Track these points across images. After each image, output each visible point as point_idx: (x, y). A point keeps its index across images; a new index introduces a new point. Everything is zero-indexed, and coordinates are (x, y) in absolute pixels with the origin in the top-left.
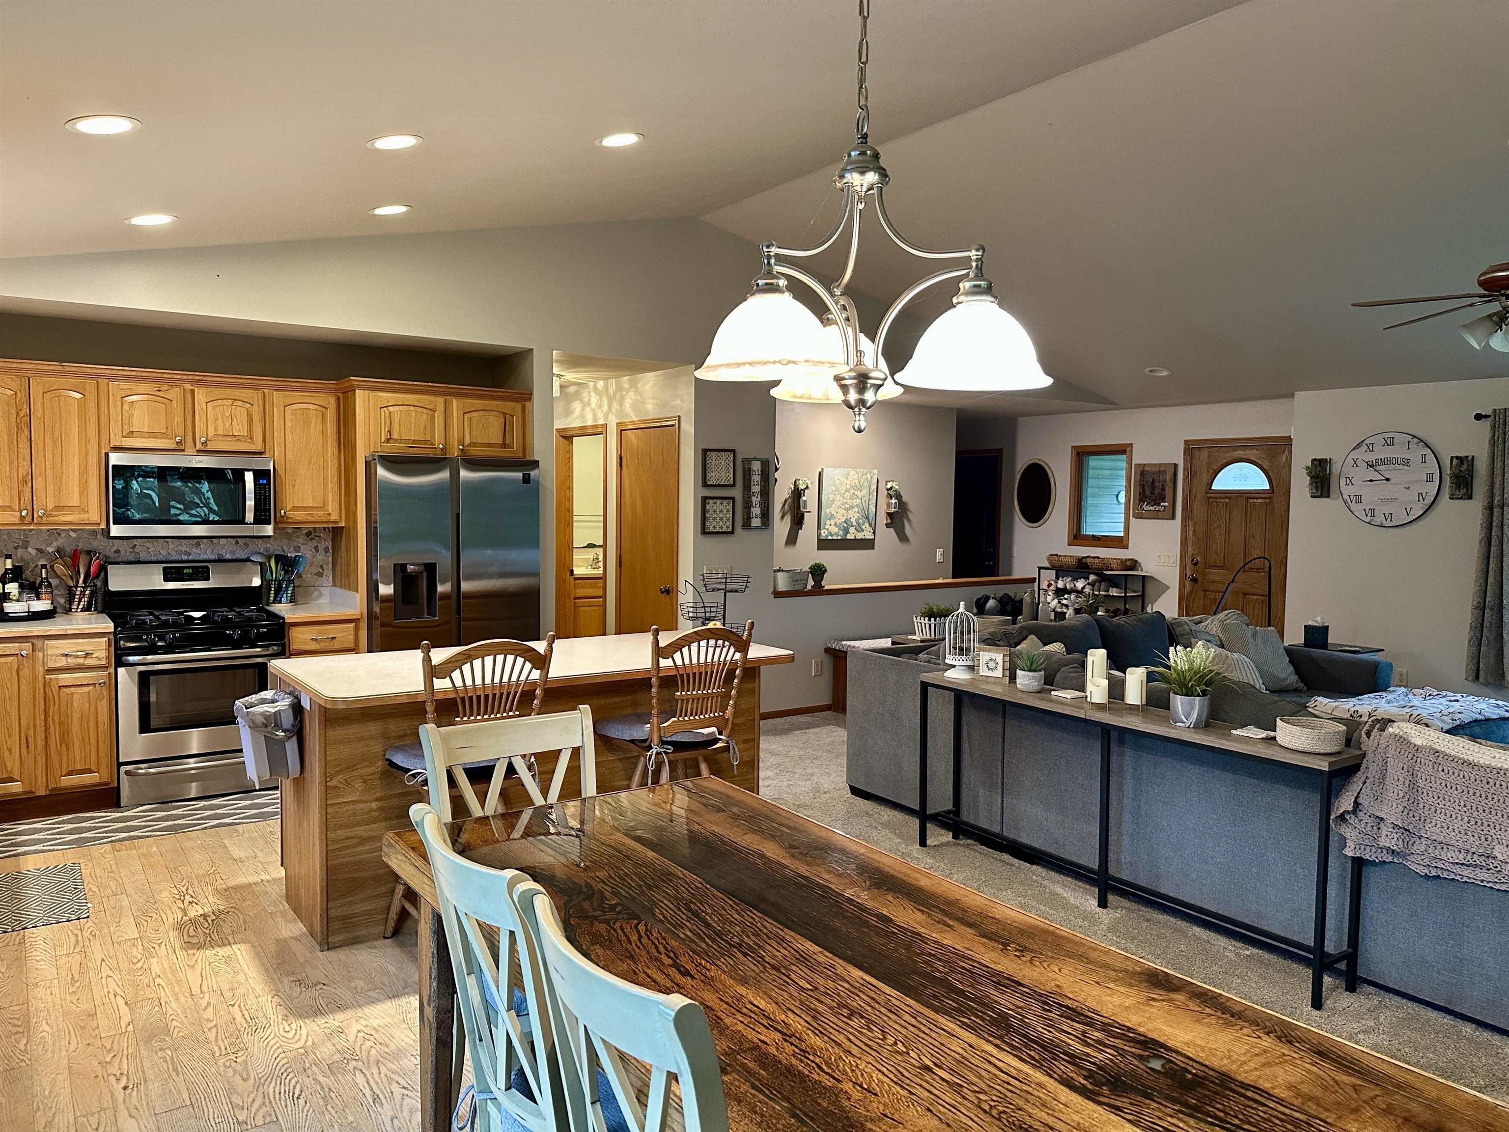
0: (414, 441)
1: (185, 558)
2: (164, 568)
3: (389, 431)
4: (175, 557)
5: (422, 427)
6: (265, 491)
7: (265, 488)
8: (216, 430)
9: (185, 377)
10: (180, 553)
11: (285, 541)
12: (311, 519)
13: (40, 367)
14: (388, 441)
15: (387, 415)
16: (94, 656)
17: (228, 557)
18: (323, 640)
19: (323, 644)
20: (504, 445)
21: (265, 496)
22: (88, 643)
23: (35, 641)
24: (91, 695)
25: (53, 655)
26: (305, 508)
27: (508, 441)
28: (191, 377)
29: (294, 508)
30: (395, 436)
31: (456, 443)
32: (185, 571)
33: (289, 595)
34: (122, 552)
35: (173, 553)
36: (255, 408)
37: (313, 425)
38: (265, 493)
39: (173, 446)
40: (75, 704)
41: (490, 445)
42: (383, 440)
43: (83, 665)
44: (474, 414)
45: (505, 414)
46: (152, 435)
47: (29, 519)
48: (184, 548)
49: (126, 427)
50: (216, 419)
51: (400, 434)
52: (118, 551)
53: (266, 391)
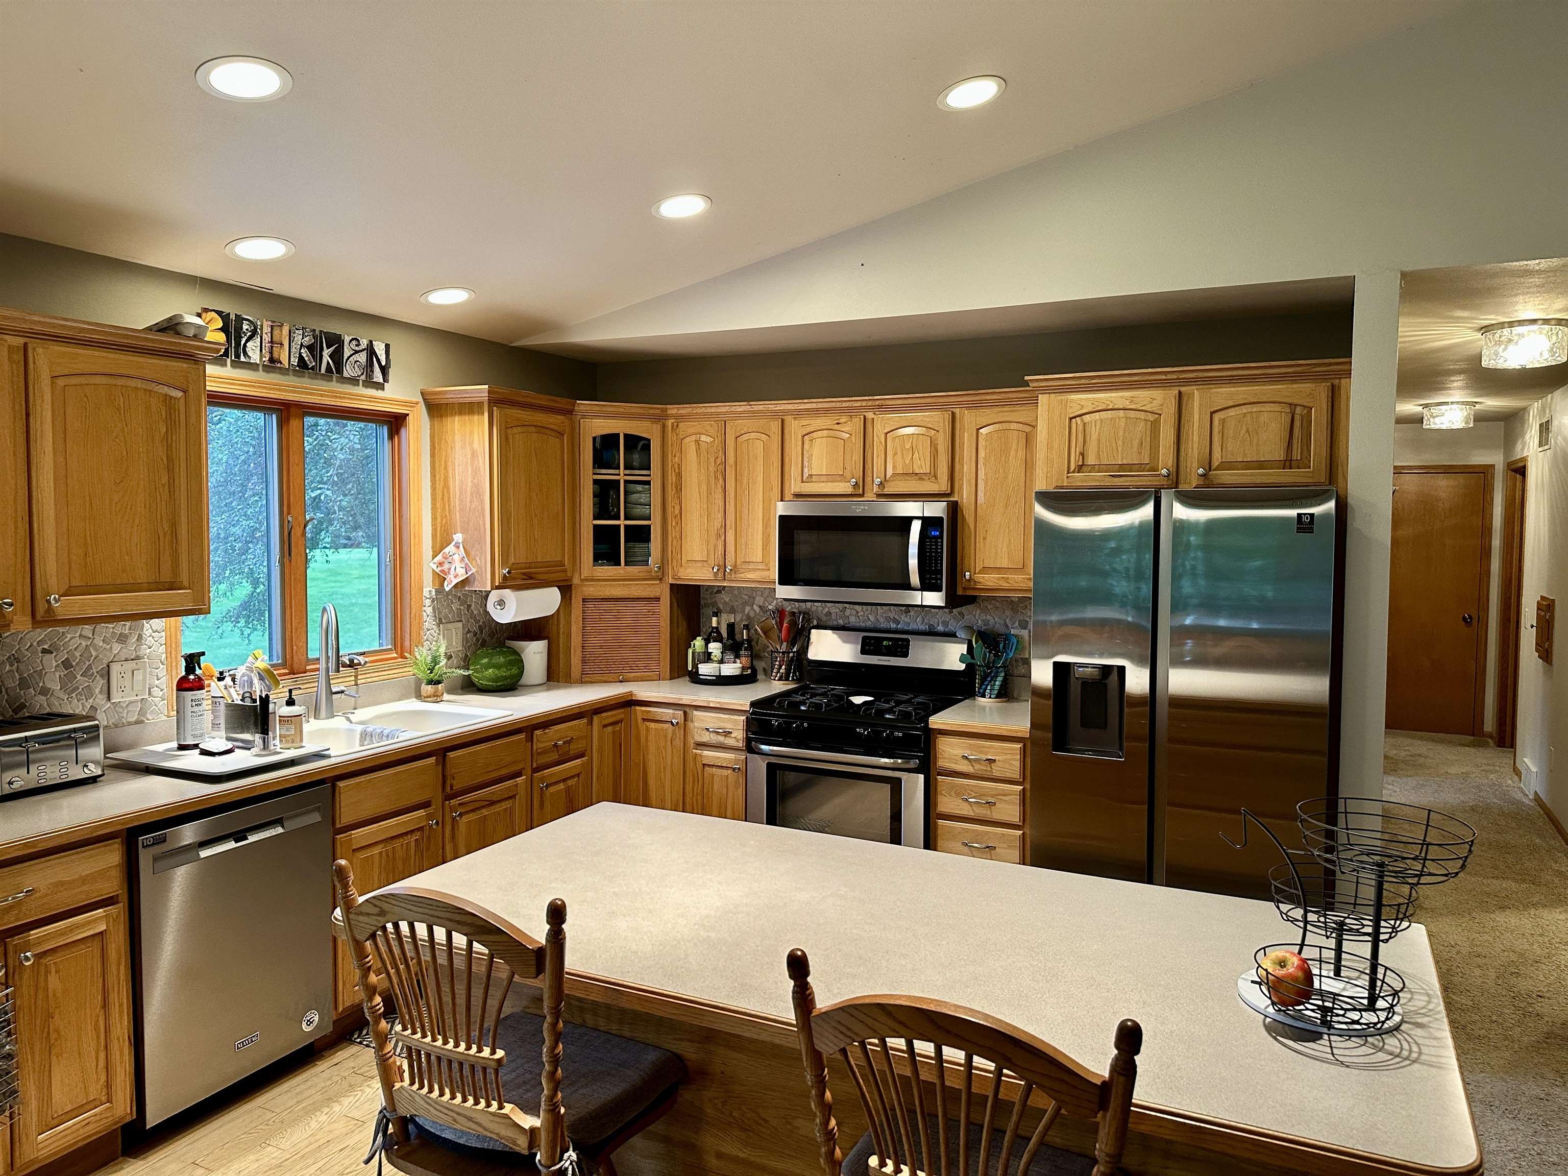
0: (1122, 467)
1: (893, 626)
2: (864, 638)
3: (1082, 454)
4: (883, 625)
5: (1136, 443)
6: (936, 545)
7: (936, 543)
8: (894, 467)
9: (864, 404)
10: (888, 619)
11: (1008, 613)
12: (1006, 585)
13: (733, 409)
14: (1080, 468)
15: (1081, 428)
16: (733, 735)
17: (941, 628)
18: (977, 761)
19: (977, 766)
20: (1287, 463)
21: (936, 552)
22: (729, 720)
23: (687, 710)
24: (730, 780)
25: (698, 728)
26: (999, 570)
27: (1296, 455)
28: (870, 403)
29: (985, 570)
30: (1091, 460)
31: (1195, 465)
32: (884, 643)
33: (997, 687)
34: (833, 615)
35: (882, 620)
36: (941, 434)
37: (1012, 453)
38: (937, 548)
39: (849, 490)
40: (715, 787)
41: (1261, 465)
42: (1072, 468)
43: (724, 744)
44: (1232, 412)
45: (1293, 406)
46: (831, 478)
47: (720, 575)
48: (892, 615)
49: (806, 470)
50: (895, 454)
51: (1098, 457)
52: (829, 614)
53: (957, 411)
